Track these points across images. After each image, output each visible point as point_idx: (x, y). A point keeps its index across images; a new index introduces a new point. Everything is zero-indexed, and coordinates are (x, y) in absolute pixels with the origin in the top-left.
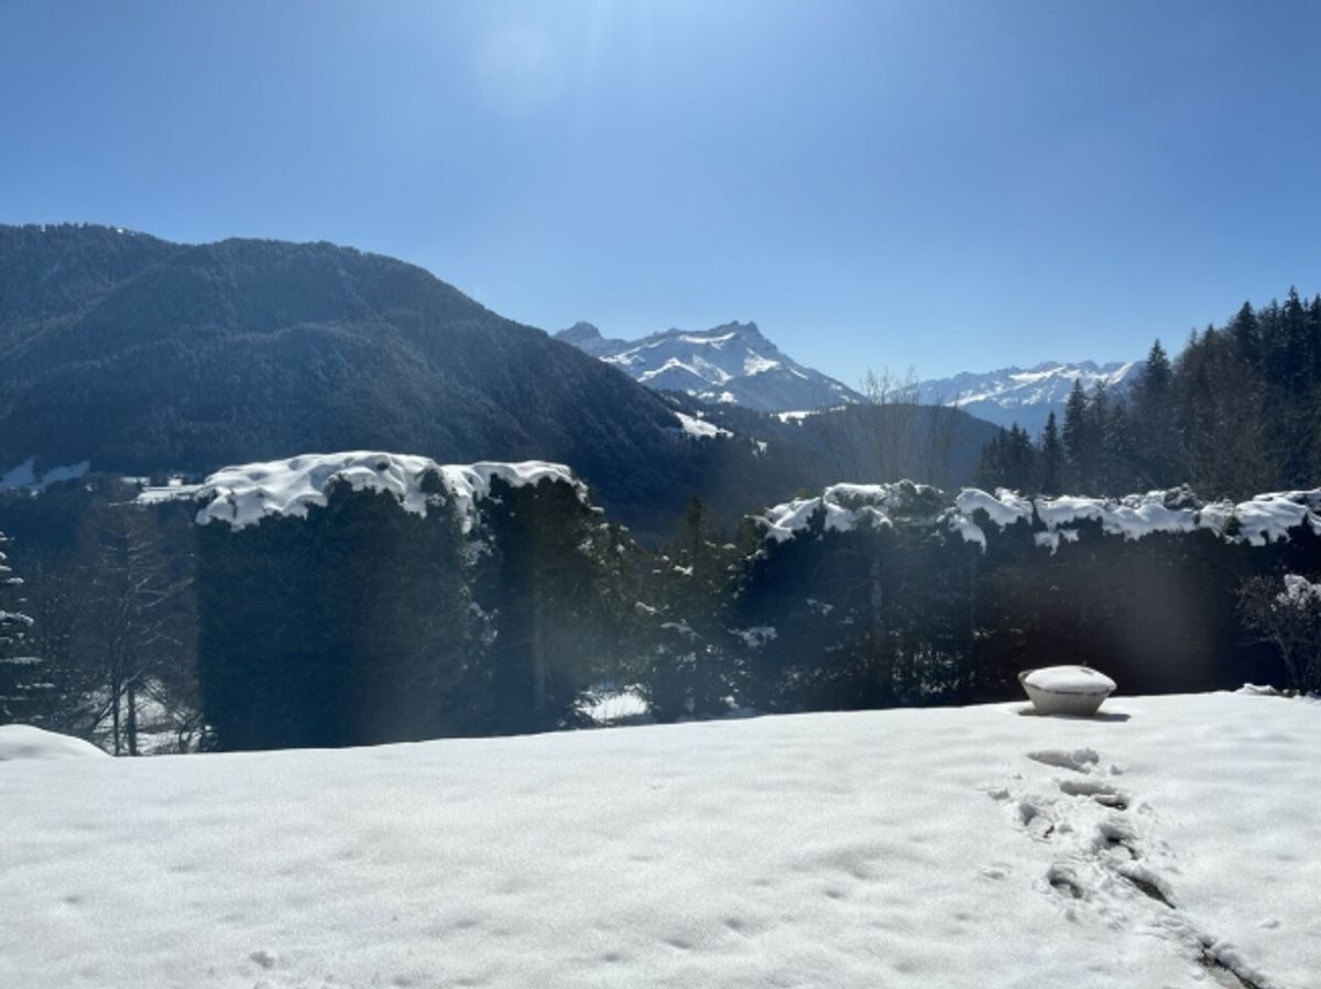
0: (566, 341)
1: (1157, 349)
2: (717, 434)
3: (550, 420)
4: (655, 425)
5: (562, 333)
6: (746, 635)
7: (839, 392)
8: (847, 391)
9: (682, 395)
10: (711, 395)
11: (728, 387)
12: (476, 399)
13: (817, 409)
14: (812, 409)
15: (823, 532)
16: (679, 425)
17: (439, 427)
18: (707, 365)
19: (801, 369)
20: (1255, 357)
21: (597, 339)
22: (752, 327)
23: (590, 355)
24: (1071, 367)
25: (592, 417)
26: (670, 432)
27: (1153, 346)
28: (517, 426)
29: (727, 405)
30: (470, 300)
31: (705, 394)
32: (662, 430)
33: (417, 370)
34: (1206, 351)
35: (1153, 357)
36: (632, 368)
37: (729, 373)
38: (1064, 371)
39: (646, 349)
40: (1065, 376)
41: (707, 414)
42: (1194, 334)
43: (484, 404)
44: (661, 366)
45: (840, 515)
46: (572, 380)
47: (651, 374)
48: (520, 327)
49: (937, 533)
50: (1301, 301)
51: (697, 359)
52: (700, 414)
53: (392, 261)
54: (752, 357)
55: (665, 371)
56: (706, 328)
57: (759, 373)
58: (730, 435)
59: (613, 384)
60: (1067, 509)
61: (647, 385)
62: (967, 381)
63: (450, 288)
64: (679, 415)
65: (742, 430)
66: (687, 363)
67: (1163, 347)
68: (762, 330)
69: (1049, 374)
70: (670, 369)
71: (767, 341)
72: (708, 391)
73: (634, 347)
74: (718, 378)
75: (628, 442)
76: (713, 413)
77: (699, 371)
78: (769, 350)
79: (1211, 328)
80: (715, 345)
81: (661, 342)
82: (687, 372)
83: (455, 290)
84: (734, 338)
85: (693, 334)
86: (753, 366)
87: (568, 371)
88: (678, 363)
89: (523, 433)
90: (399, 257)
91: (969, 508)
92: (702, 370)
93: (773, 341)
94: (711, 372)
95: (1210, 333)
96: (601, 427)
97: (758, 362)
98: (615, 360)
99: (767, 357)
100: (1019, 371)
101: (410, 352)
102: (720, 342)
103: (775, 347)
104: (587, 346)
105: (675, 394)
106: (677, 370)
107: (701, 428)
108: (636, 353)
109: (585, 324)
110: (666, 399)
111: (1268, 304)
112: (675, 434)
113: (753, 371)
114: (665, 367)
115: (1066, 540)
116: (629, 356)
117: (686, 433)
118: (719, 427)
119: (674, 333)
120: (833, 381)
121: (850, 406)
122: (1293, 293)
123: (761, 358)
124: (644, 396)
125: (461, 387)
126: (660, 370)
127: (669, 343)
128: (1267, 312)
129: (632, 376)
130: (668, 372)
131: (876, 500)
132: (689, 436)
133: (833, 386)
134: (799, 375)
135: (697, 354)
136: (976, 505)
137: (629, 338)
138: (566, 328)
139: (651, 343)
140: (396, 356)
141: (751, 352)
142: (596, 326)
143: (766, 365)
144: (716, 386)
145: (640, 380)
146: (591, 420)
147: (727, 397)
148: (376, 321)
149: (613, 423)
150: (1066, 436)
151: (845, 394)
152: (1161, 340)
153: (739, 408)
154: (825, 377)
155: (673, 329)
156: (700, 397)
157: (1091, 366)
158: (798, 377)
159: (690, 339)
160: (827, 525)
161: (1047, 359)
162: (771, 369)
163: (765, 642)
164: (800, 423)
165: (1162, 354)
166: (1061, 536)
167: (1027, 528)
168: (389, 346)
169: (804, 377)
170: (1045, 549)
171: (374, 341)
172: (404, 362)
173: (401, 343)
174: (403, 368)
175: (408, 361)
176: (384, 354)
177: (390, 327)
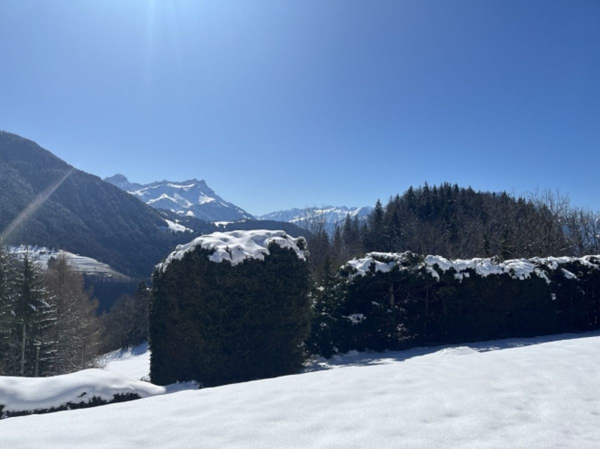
0: (110, 182)
1: (378, 203)
2: (186, 231)
3: (100, 221)
4: (155, 225)
5: (107, 179)
6: (351, 318)
7: (242, 214)
8: (245, 214)
9: (168, 211)
10: (182, 212)
11: (191, 209)
12: (60, 208)
13: (233, 221)
14: (229, 221)
15: (374, 272)
16: (167, 225)
17: (39, 222)
18: (181, 198)
19: (225, 203)
20: (414, 208)
21: (126, 182)
22: (203, 182)
23: (123, 190)
24: (338, 208)
25: (123, 220)
26: (162, 228)
27: (377, 201)
28: (81, 222)
29: (190, 217)
30: (59, 159)
31: (179, 212)
32: (158, 228)
33: (27, 193)
34: (396, 205)
35: (377, 206)
36: (143, 198)
37: (191, 202)
38: (335, 210)
39: (151, 189)
40: (335, 212)
41: (181, 221)
42: (391, 197)
43: (64, 211)
44: (159, 197)
45: (382, 266)
46: (113, 201)
47: (153, 201)
48: (86, 174)
49: (420, 273)
50: (429, 187)
51: (176, 195)
52: (177, 221)
53: (16, 136)
54: (203, 195)
55: (160, 200)
56: (181, 181)
57: (206, 203)
58: (192, 231)
59: (134, 205)
60: (463, 264)
61: (152, 206)
62: (296, 212)
63: (48, 152)
64: (167, 221)
65: (197, 229)
66: (171, 197)
67: (381, 202)
68: (207, 184)
69: (329, 211)
70: (162, 199)
71: (210, 189)
72: (181, 210)
73: (146, 187)
74: (186, 204)
75: (140, 233)
76: (184, 221)
77: (177, 201)
78: (210, 193)
79: (398, 196)
80: (185, 189)
81: (158, 186)
82: (172, 201)
83: (51, 153)
84: (194, 187)
85: (174, 183)
86: (203, 200)
87: (111, 197)
88: (166, 196)
89: (85, 227)
90: (20, 135)
91: (431, 263)
92: (178, 200)
93: (213, 189)
94: (183, 201)
95: (398, 197)
96: (127, 225)
97: (206, 198)
98: (135, 193)
99: (209, 196)
100: (317, 209)
101: (23, 183)
102: (187, 188)
103: (213, 192)
104: (121, 186)
105: (165, 211)
106: (166, 200)
107: (178, 227)
108: (145, 191)
109: (120, 175)
110: (161, 213)
111: (418, 188)
112: (165, 230)
113: (203, 202)
114: (161, 197)
115: (465, 277)
116: (142, 192)
117: (170, 230)
118: (186, 228)
119: (165, 182)
120: (239, 209)
121: (247, 220)
122: (426, 184)
123: (207, 197)
124: (150, 211)
125: (51, 202)
126: (158, 199)
127: (162, 187)
128: (417, 190)
129: (144, 201)
130: (161, 200)
131: (395, 260)
132: (171, 231)
133: (240, 211)
134: (224, 205)
135: (176, 193)
136: (434, 262)
137: (143, 184)
138: (110, 176)
139: (154, 186)
140: (15, 184)
141: (202, 193)
142: (126, 176)
143: (210, 200)
144: (185, 208)
145: (147, 203)
146: (122, 222)
147: (190, 213)
148: (5, 166)
149: (133, 223)
150: (344, 237)
151: (245, 215)
152: (380, 199)
153: (197, 219)
154: (236, 207)
155: (165, 180)
156: (177, 213)
157: (345, 208)
158: (224, 206)
159: (172, 185)
160: (377, 270)
161: (328, 204)
162: (211, 202)
163: (361, 320)
164: (224, 227)
165: (380, 205)
166: (464, 275)
167: (452, 271)
168: (11, 179)
169: (226, 206)
170: (458, 280)
171: (3, 176)
172: (19, 188)
173: (18, 178)
174: (19, 191)
175: (22, 187)
176: (8, 183)
177: (13, 169)
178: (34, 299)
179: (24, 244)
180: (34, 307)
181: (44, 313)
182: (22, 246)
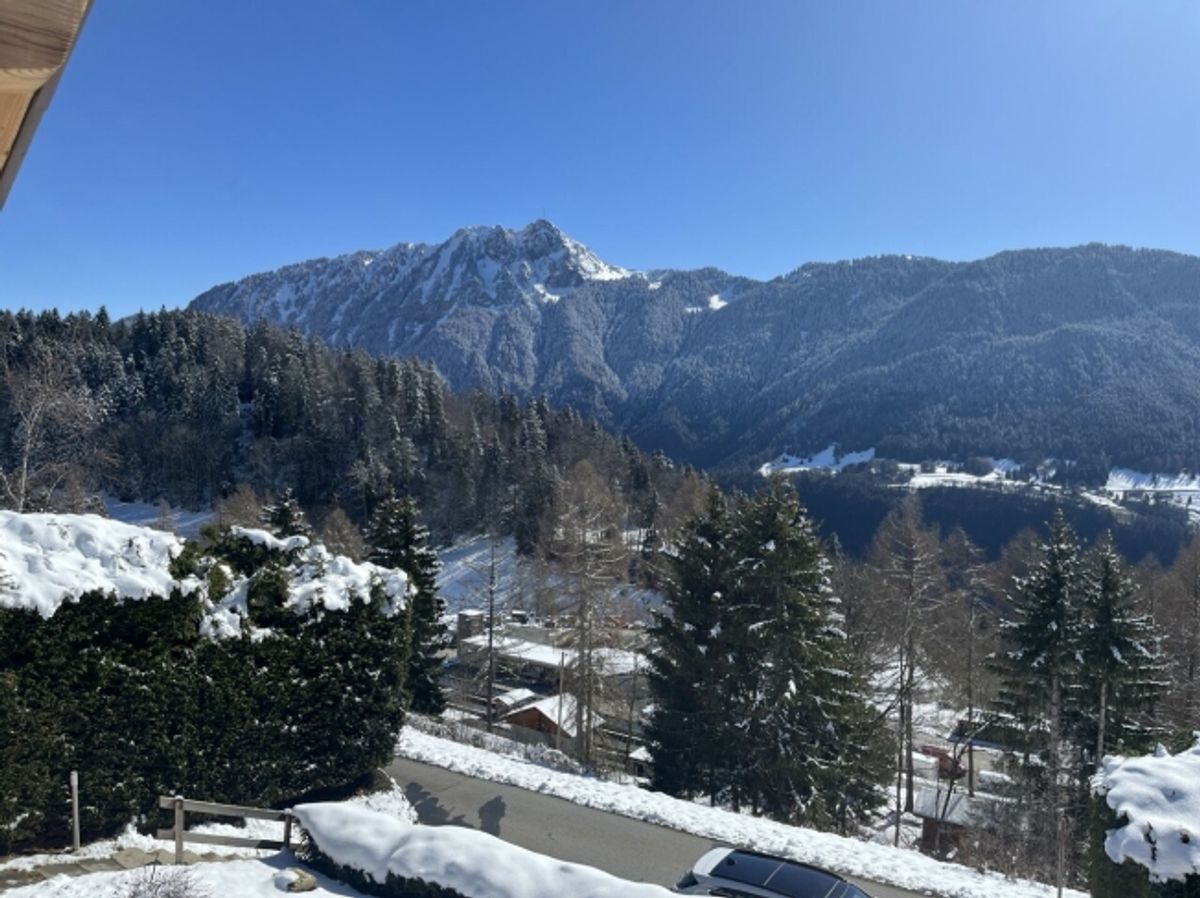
53: (1168, 254)
101: (1185, 346)
140: (1168, 352)
148: (1147, 317)
168: (1161, 342)
171: (1143, 337)
172: (1176, 358)
173: (1174, 338)
174: (1176, 363)
175: (1182, 356)
176: (1154, 350)
177: (1163, 322)
178: (1121, 637)
179: (1186, 472)
180: (1117, 655)
181: (1142, 668)
182: (1181, 475)
